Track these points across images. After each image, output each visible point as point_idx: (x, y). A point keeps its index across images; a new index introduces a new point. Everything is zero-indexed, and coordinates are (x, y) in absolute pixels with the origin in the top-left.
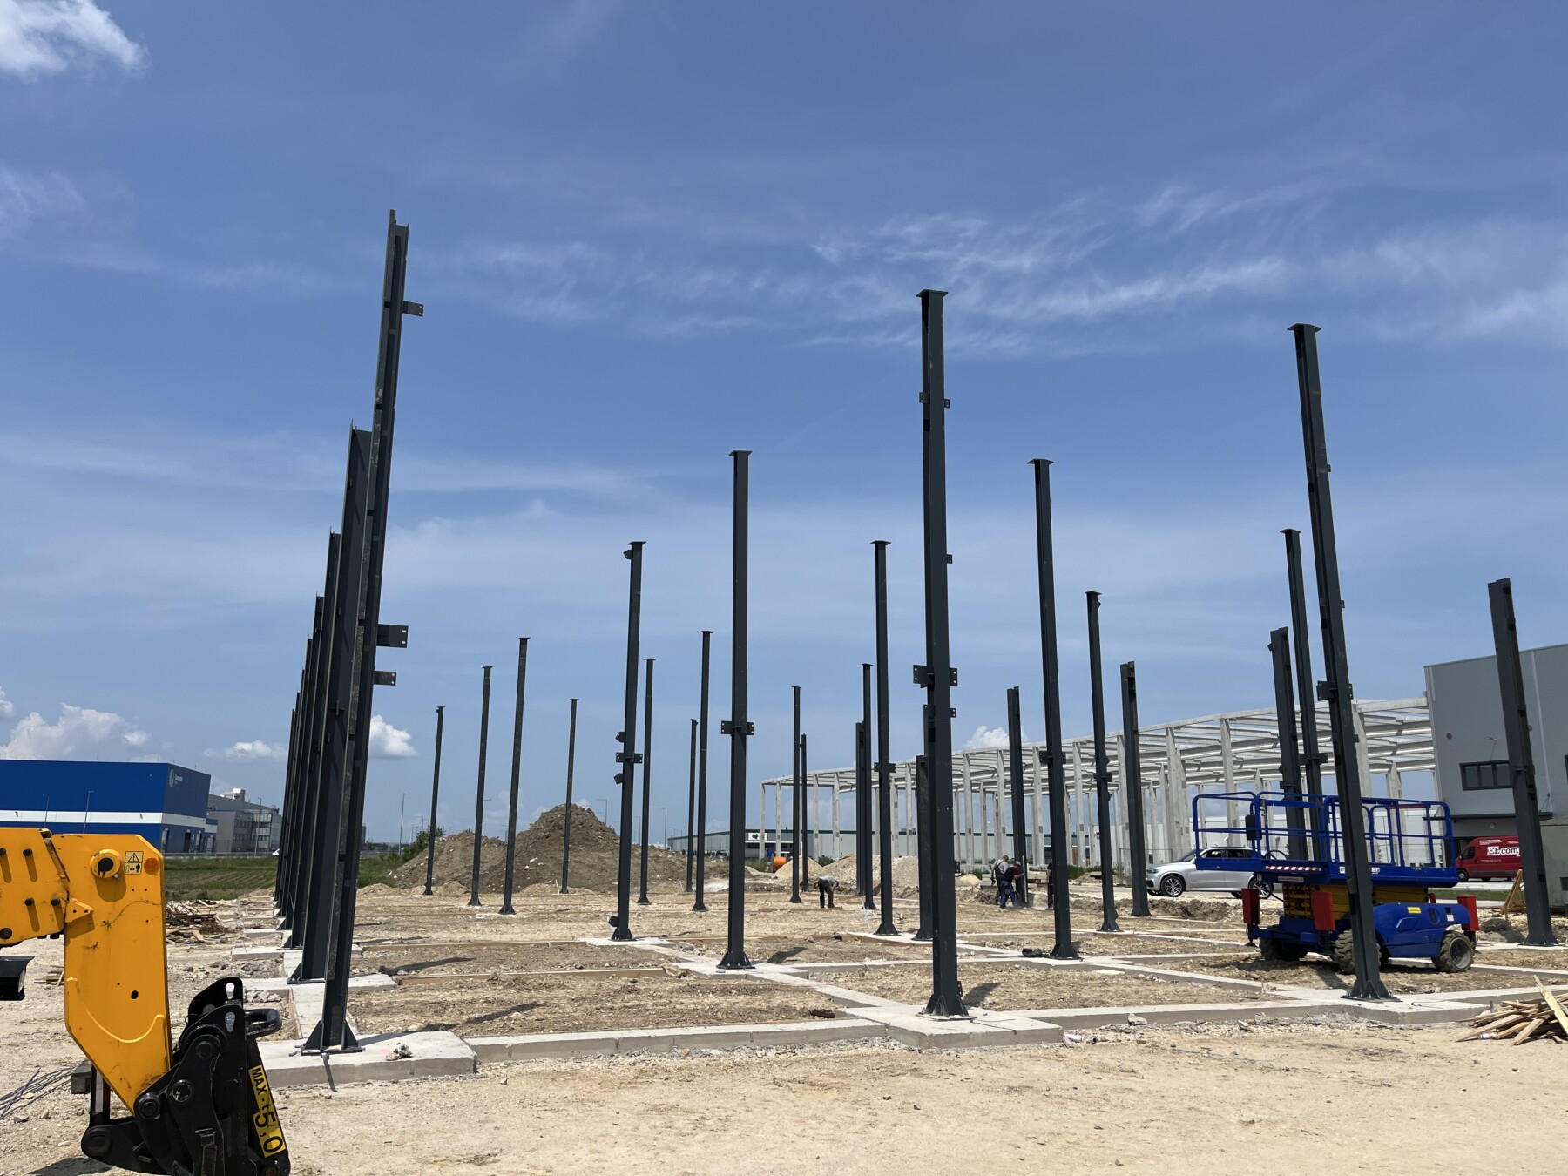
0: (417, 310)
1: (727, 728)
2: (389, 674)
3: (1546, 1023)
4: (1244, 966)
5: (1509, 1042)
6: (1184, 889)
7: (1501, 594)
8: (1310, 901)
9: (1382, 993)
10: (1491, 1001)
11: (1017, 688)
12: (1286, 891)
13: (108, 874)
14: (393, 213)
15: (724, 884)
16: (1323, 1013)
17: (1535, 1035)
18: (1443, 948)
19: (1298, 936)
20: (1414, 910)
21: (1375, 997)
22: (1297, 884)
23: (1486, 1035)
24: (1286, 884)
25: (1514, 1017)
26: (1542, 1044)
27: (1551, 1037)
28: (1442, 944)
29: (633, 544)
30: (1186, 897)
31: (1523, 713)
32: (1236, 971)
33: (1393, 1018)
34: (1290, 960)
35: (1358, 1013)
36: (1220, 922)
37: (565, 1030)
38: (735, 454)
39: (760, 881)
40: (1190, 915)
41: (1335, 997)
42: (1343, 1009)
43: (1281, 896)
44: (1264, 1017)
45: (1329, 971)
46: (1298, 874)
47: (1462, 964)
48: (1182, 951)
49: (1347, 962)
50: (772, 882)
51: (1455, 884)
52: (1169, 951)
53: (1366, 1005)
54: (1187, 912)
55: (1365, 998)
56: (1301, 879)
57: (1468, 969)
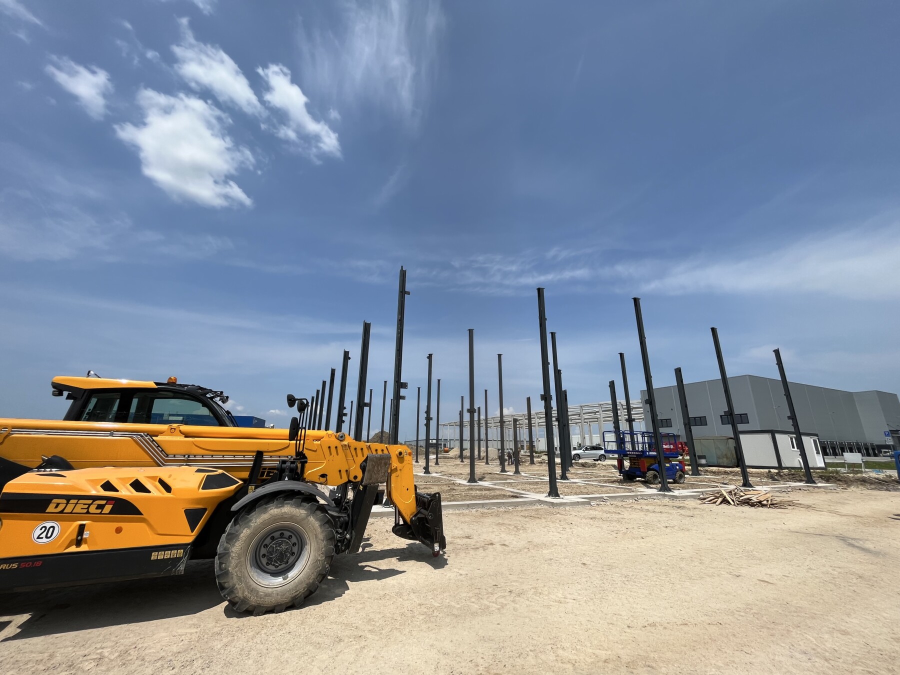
0: (408, 293)
1: (469, 411)
2: (403, 396)
3: (724, 499)
4: (620, 482)
5: (715, 504)
6: (580, 459)
7: (678, 372)
8: (638, 463)
9: (670, 490)
10: (702, 493)
11: (530, 397)
12: (630, 460)
13: (401, 456)
14: (402, 267)
15: (435, 456)
16: (654, 496)
17: (721, 503)
18: (676, 476)
19: (635, 473)
20: (668, 465)
21: (667, 491)
22: (634, 458)
23: (707, 503)
24: (630, 458)
25: (713, 497)
26: (724, 506)
27: (725, 503)
28: (676, 475)
29: (429, 354)
30: (580, 461)
31: (686, 407)
32: (617, 484)
33: (676, 497)
34: (631, 480)
35: (665, 496)
36: (594, 469)
37: (450, 501)
38: (469, 330)
39: (445, 456)
40: (585, 467)
41: (654, 491)
42: (660, 495)
43: (629, 461)
44: (639, 497)
45: (646, 483)
46: (633, 454)
47: (682, 481)
48: (595, 478)
49: (651, 481)
50: (448, 456)
51: (678, 457)
52: (591, 478)
53: (666, 493)
54: (584, 465)
55: (664, 491)
56: (635, 456)
57: (684, 483)
